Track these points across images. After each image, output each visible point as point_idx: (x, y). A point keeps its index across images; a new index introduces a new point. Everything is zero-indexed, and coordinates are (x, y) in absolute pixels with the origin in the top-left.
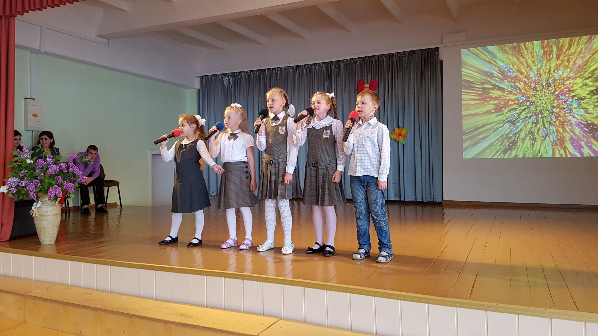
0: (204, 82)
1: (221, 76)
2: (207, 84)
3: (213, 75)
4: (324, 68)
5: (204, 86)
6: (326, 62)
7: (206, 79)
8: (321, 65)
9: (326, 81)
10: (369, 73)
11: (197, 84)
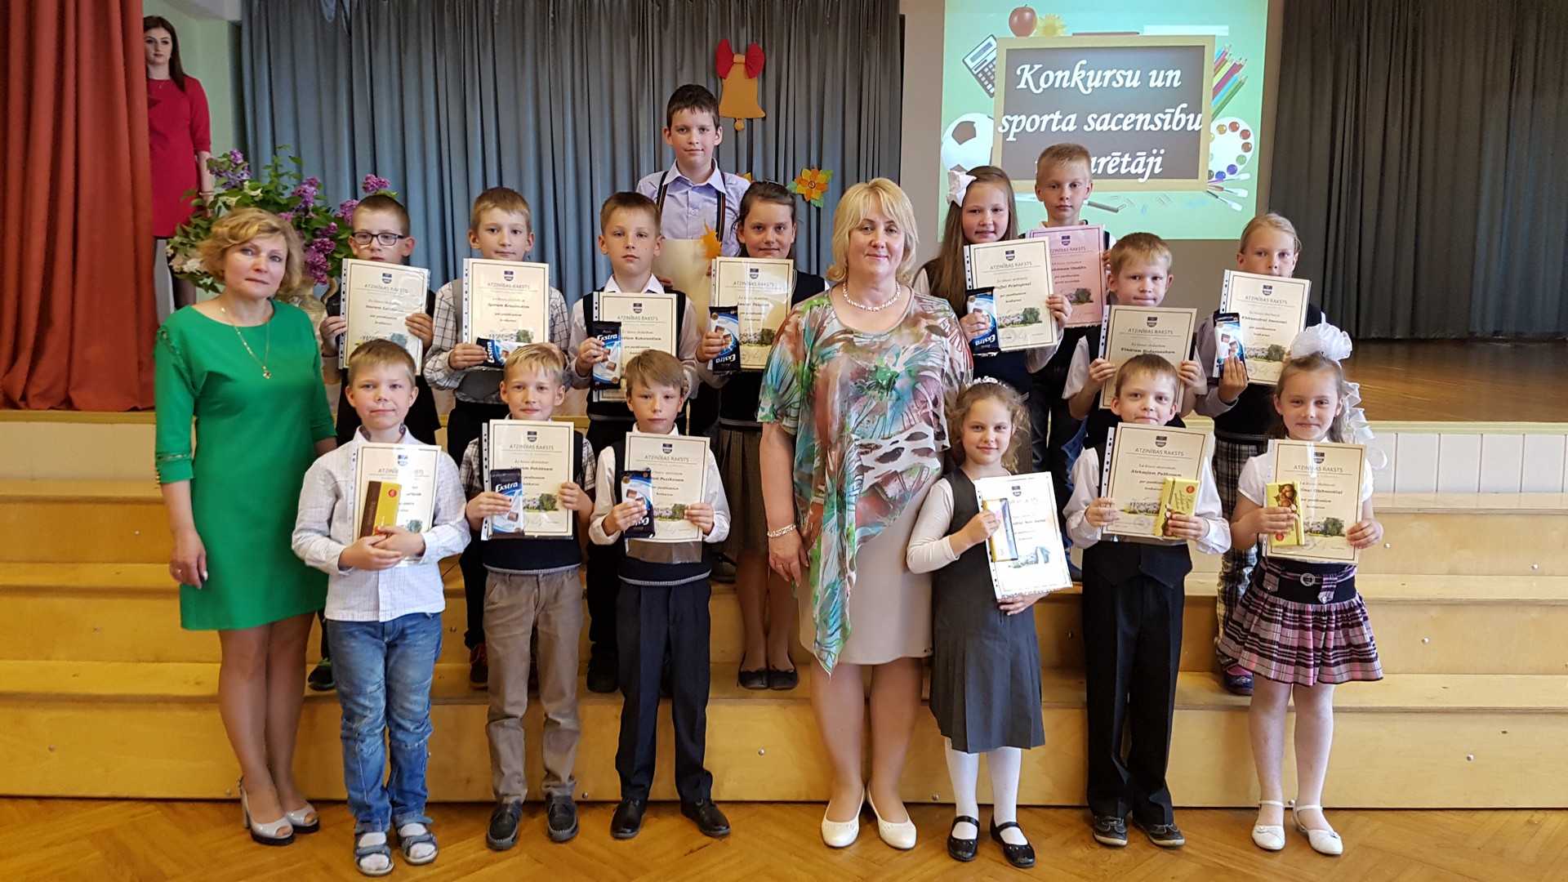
11: (231, 7)
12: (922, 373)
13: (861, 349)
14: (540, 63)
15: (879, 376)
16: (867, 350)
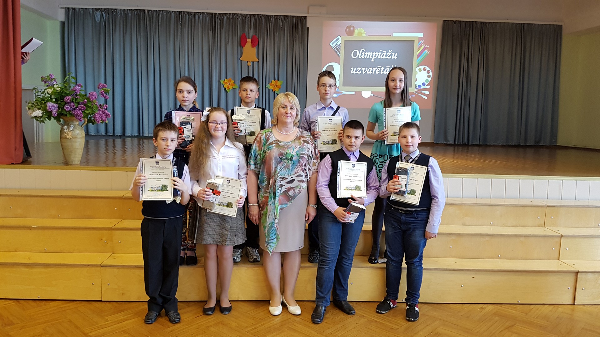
0: (70, 14)
1: (91, 11)
2: (74, 17)
3: (82, 8)
4: (208, 18)
5: (70, 19)
7: (73, 11)
8: (205, 15)
9: (211, 31)
10: (251, 29)
11: (61, 16)
12: (301, 156)
13: (282, 146)
14: (176, 40)
15: (287, 156)
16: (283, 147)
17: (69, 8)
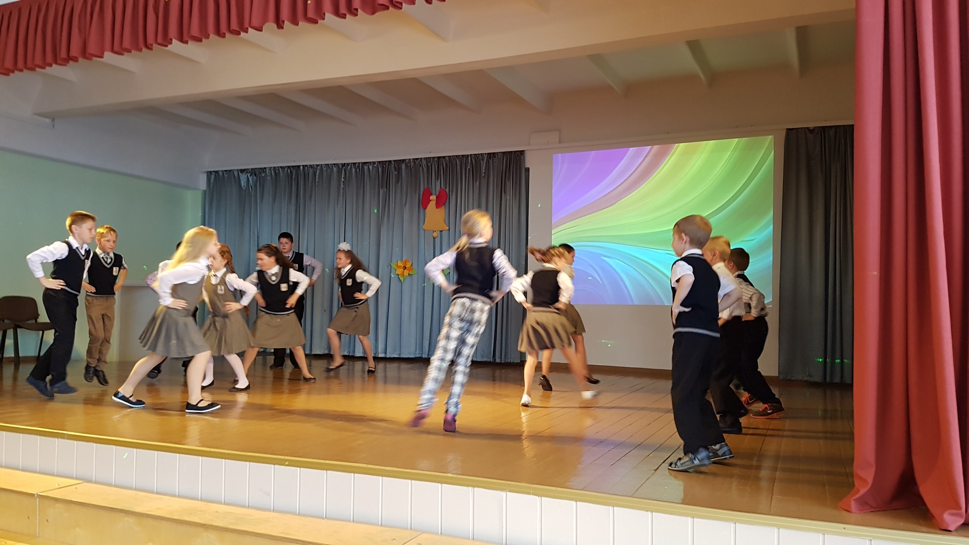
0: (212, 180)
1: (237, 173)
2: (216, 184)
3: (225, 171)
4: (380, 169)
5: (212, 186)
6: (382, 161)
7: (215, 176)
8: (376, 165)
9: (382, 189)
10: (438, 180)
11: (203, 184)
17: (211, 172)
